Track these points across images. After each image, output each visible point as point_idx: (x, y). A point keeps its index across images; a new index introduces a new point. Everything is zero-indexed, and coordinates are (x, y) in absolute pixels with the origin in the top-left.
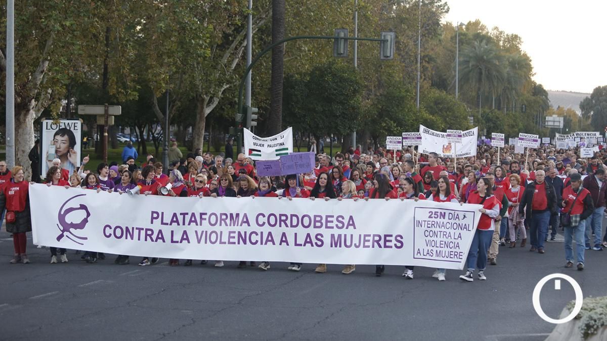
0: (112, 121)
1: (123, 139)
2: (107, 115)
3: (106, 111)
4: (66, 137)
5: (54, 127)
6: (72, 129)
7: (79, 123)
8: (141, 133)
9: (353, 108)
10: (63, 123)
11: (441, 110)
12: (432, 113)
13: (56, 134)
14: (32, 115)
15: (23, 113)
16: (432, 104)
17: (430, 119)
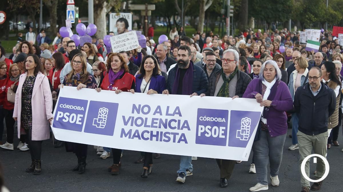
0: (150, 13)
1: (160, 24)
2: (147, 10)
3: (146, 8)
4: (123, 23)
5: (116, 17)
6: (127, 18)
7: (130, 15)
8: (169, 20)
9: (289, 7)
10: (122, 15)
11: (341, 9)
12: (335, 10)
13: (118, 21)
14: (105, 11)
15: (99, 9)
16: (336, 5)
17: (334, 14)
